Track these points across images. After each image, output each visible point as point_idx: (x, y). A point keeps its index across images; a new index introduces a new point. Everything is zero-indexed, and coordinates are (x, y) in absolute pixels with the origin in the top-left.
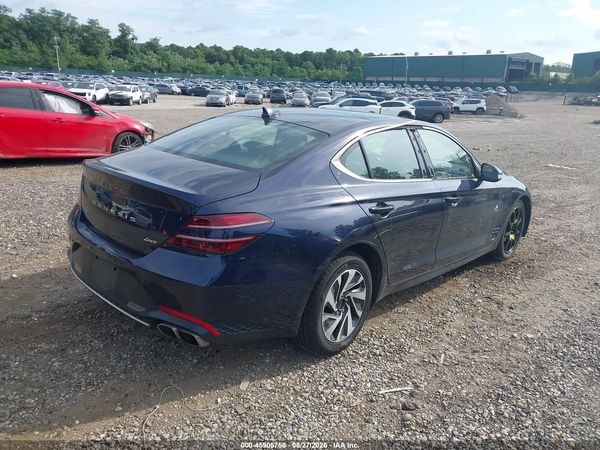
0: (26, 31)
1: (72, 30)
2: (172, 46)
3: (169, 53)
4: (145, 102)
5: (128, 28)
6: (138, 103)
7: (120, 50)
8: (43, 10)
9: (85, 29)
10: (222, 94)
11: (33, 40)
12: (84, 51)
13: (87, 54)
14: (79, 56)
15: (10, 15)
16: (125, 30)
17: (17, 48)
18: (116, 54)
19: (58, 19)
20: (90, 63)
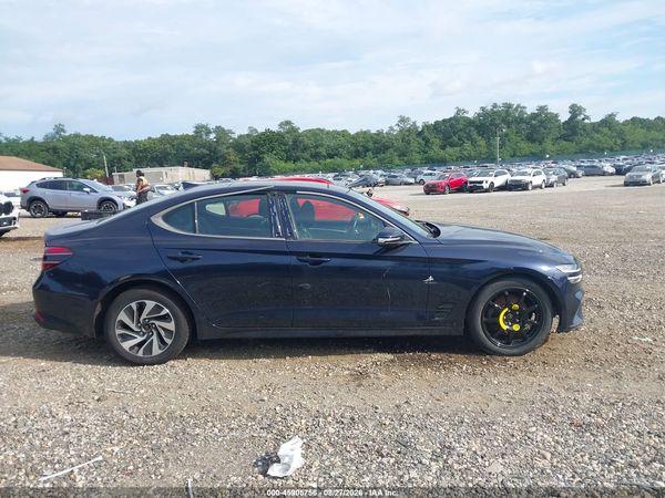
0: (477, 127)
1: (520, 120)
2: (633, 119)
3: (628, 127)
4: (551, 186)
5: (580, 108)
6: (540, 187)
7: (570, 132)
8: (495, 106)
9: (534, 116)
10: (648, 170)
11: (482, 135)
12: (530, 138)
13: (533, 141)
14: (523, 145)
15: (466, 115)
16: (575, 110)
17: (467, 145)
18: (564, 138)
19: (507, 111)
20: (533, 150)
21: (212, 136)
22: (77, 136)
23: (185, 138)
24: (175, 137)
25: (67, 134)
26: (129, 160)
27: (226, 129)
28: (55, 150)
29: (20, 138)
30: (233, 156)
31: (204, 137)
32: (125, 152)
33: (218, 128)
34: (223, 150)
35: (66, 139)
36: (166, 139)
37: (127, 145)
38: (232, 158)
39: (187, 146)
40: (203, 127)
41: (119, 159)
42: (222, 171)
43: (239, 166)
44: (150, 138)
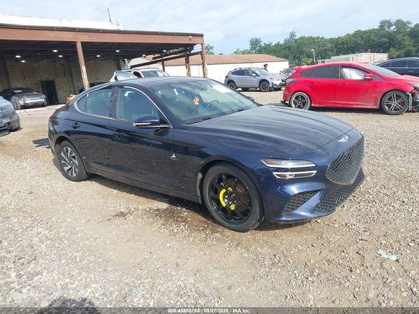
21: (392, 28)
22: (302, 38)
23: (371, 32)
24: (365, 32)
25: (297, 38)
26: (332, 51)
27: (405, 21)
28: (289, 48)
29: (271, 43)
30: (408, 42)
31: (387, 29)
32: (329, 45)
33: (398, 21)
34: (400, 37)
35: (296, 41)
36: (359, 34)
37: (332, 41)
38: (407, 43)
39: (372, 37)
40: (387, 21)
41: (326, 51)
42: (397, 53)
43: (411, 48)
44: (348, 34)
